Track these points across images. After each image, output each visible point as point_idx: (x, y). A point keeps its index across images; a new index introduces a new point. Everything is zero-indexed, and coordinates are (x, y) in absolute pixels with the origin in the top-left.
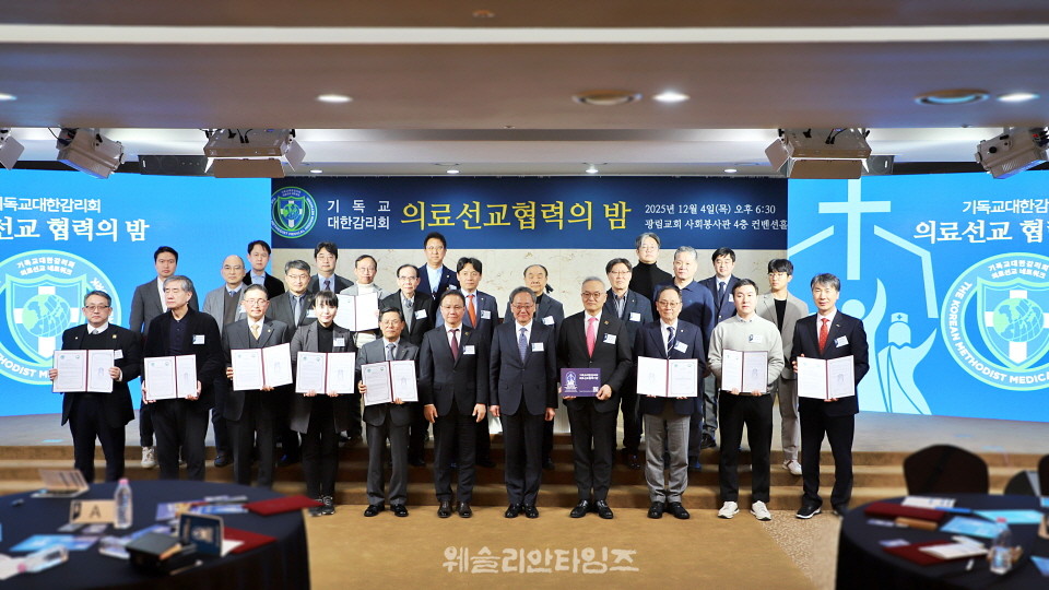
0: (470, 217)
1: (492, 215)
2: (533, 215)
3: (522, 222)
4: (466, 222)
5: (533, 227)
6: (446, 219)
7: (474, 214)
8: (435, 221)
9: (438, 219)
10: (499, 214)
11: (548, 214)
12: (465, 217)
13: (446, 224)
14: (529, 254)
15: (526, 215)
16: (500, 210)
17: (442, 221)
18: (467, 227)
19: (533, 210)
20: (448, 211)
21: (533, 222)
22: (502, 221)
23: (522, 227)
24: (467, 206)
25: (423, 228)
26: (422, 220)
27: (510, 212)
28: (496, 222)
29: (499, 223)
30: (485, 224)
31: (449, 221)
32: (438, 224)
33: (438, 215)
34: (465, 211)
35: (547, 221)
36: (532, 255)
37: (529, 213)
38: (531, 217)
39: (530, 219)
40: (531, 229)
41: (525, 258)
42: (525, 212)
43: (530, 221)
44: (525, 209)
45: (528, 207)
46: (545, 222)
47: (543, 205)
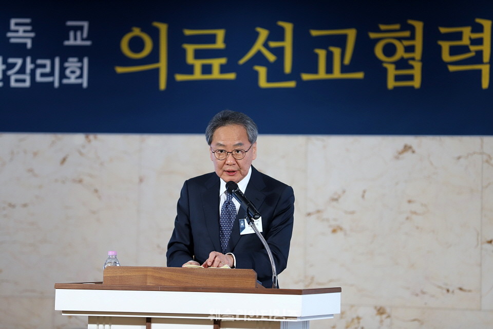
0: (271, 58)
1: (322, 54)
2: (418, 54)
3: (392, 71)
4: (262, 71)
5: (417, 83)
6: (216, 63)
7: (279, 52)
8: (190, 70)
9: (198, 64)
10: (336, 51)
11: (454, 51)
12: (259, 59)
13: (216, 75)
14: (407, 148)
15: (400, 53)
16: (341, 42)
17: (207, 69)
18: (263, 83)
19: (418, 43)
20: (220, 44)
21: (417, 71)
22: (344, 69)
23: (391, 84)
24: (263, 34)
25: (163, 85)
26: (163, 65)
27: (364, 47)
28: (329, 70)
29: (337, 74)
30: (306, 77)
31: (224, 69)
32: (198, 75)
33: (199, 55)
34: (258, 46)
35: (452, 68)
36: (413, 152)
37: (410, 49)
38: (413, 59)
39: (411, 62)
40: (412, 88)
41: (397, 158)
42: (400, 47)
43: (412, 67)
44: (400, 39)
45: (407, 34)
46: (447, 69)
47: (443, 30)
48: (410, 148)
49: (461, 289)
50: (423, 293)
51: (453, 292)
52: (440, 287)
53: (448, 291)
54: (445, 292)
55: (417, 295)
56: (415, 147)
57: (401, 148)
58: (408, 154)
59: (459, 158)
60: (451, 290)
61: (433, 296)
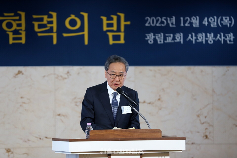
2: (23, 27)
3: (11, 36)
5: (23, 41)
11: (40, 26)
14: (20, 72)
15: (15, 27)
19: (23, 22)
21: (23, 36)
23: (11, 41)
35: (40, 35)
36: (23, 74)
37: (19, 25)
38: (21, 30)
39: (20, 31)
40: (21, 43)
41: (15, 77)
42: (14, 24)
43: (21, 34)
44: (14, 20)
45: (17, 18)
46: (37, 35)
47: (35, 17)
48: (21, 72)
49: (46, 138)
50: (29, 140)
51: (43, 139)
52: (37, 137)
53: (40, 139)
54: (39, 139)
55: (26, 142)
56: (23, 72)
57: (17, 72)
58: (20, 75)
59: (44, 76)
60: (41, 138)
61: (33, 142)
